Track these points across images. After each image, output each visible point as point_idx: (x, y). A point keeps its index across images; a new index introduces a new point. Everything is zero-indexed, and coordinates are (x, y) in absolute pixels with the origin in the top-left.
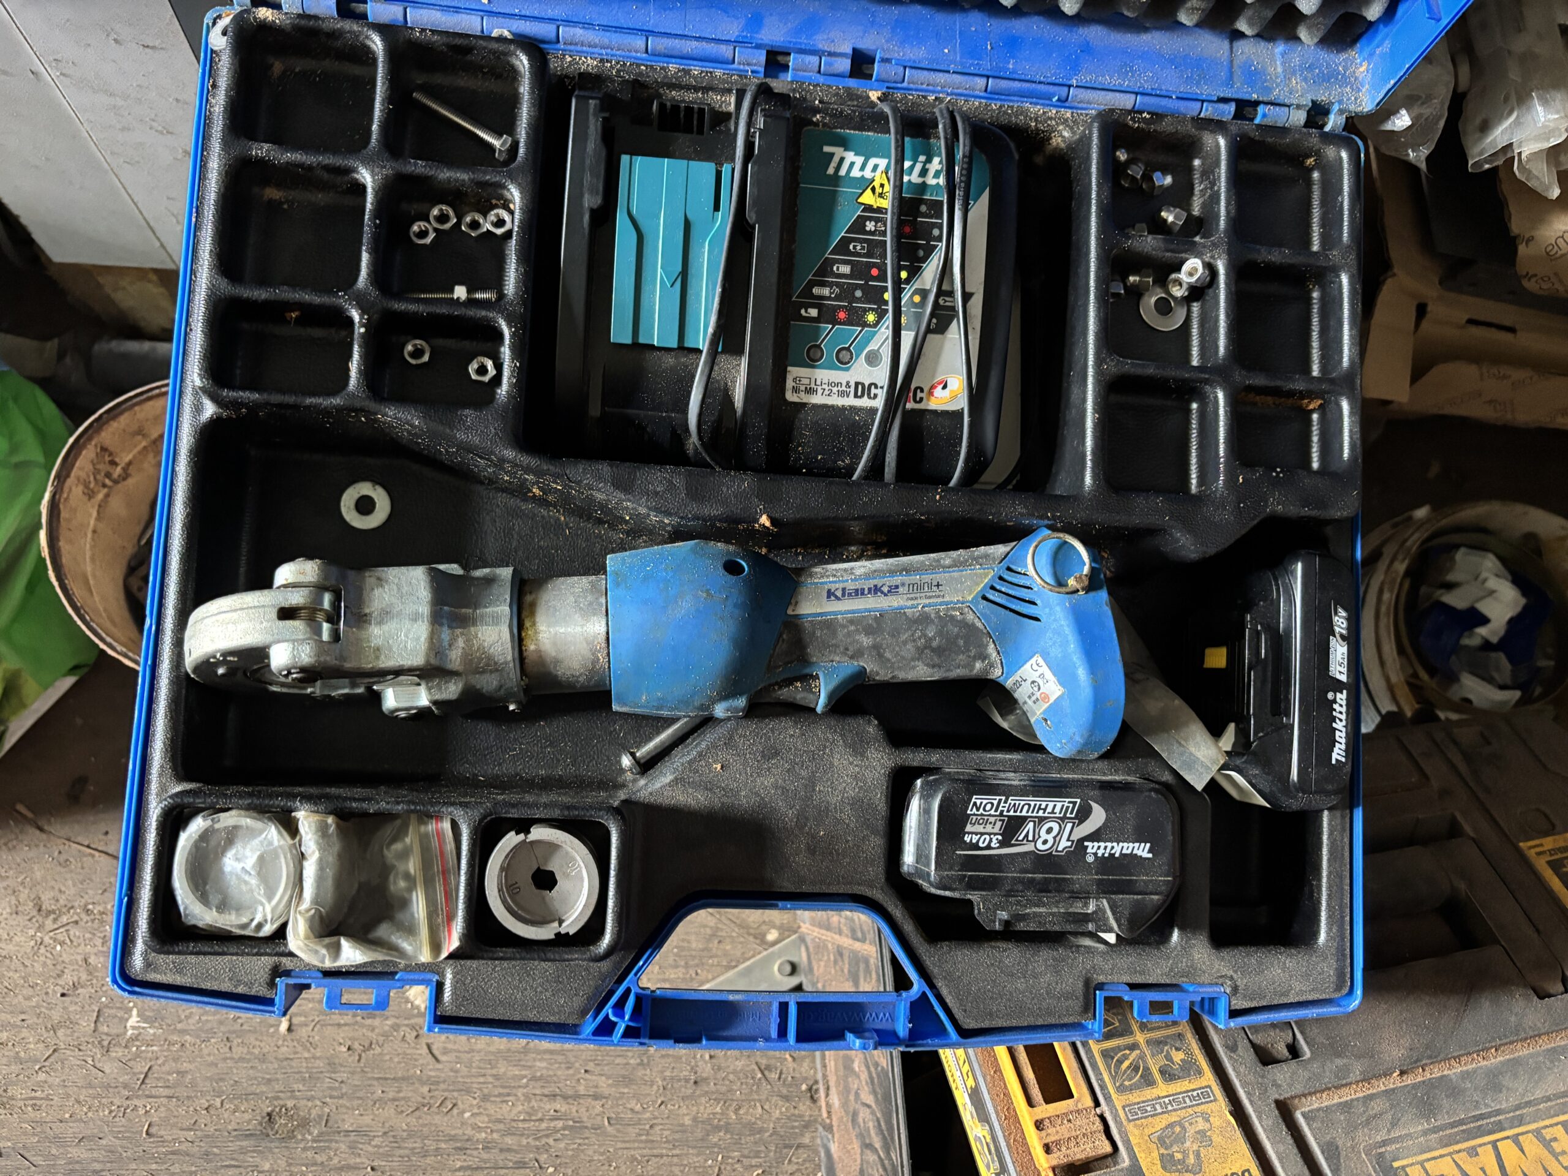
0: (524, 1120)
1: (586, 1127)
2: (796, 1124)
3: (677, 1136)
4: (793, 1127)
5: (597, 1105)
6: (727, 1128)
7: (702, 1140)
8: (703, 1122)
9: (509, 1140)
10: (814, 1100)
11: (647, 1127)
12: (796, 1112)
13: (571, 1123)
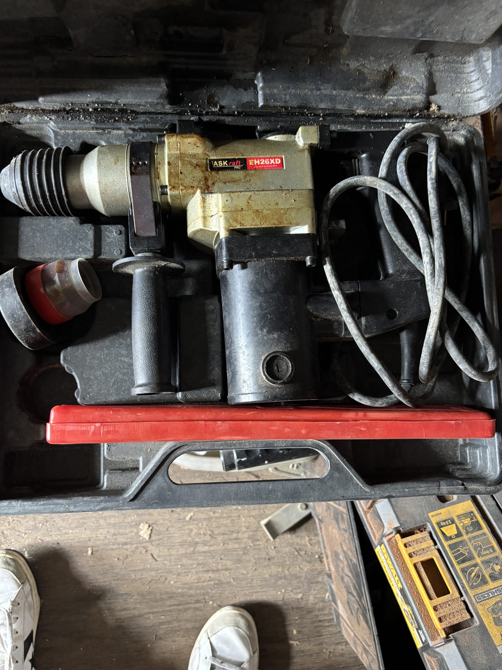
0: (197, 583)
1: (223, 583)
2: (315, 573)
3: (264, 583)
4: (314, 574)
5: (227, 573)
6: (285, 577)
7: (275, 583)
8: (274, 576)
9: (191, 592)
10: (321, 561)
11: (250, 580)
12: (314, 568)
13: (217, 582)
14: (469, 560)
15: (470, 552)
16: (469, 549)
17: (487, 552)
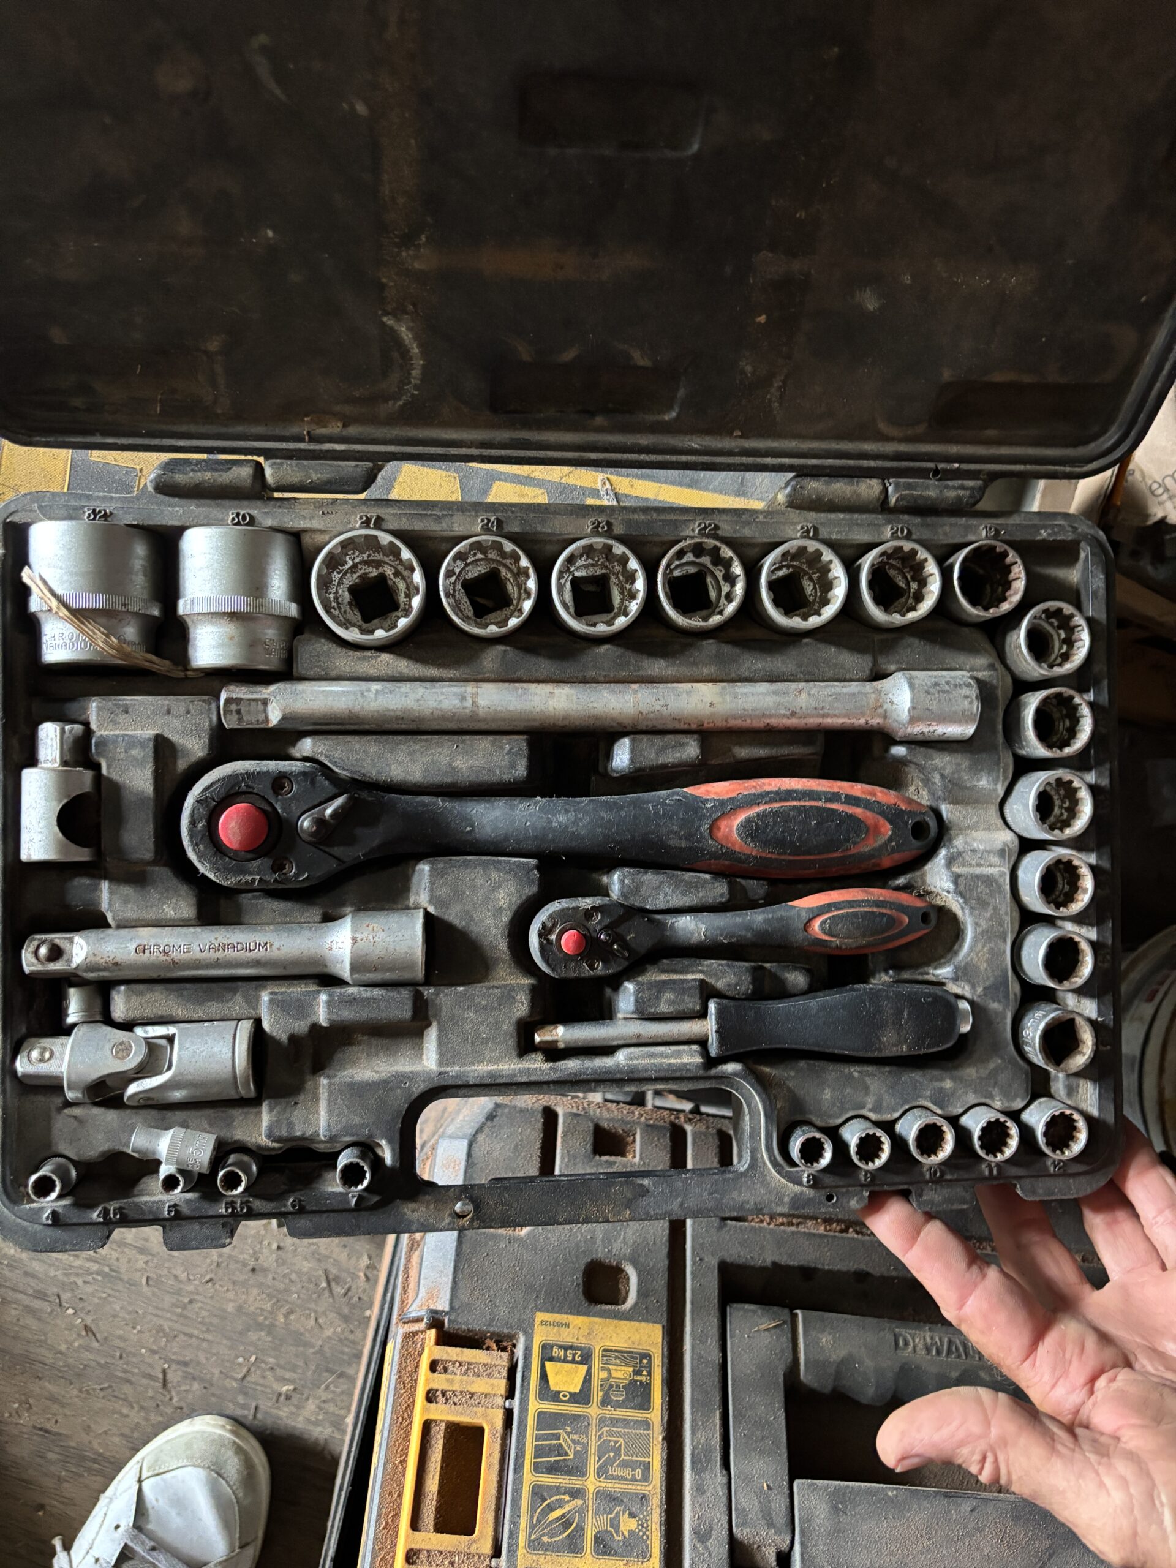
5: (140, 1260)
14: (569, 1473)
15: (582, 1456)
16: (585, 1446)
17: (627, 1473)
